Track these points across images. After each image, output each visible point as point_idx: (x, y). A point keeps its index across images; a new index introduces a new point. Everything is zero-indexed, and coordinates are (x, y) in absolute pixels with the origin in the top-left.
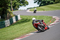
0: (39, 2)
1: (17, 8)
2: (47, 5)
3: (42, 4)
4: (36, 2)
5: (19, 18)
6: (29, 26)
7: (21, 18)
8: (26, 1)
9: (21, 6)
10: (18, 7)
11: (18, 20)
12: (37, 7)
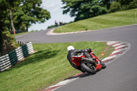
0: (73, 12)
1: (24, 27)
2: (92, 17)
3: (82, 16)
4: (68, 11)
5: (31, 50)
6: (54, 67)
7: (34, 50)
8: (45, 10)
9: (33, 22)
10: (28, 25)
11: (29, 55)
12: (71, 22)
